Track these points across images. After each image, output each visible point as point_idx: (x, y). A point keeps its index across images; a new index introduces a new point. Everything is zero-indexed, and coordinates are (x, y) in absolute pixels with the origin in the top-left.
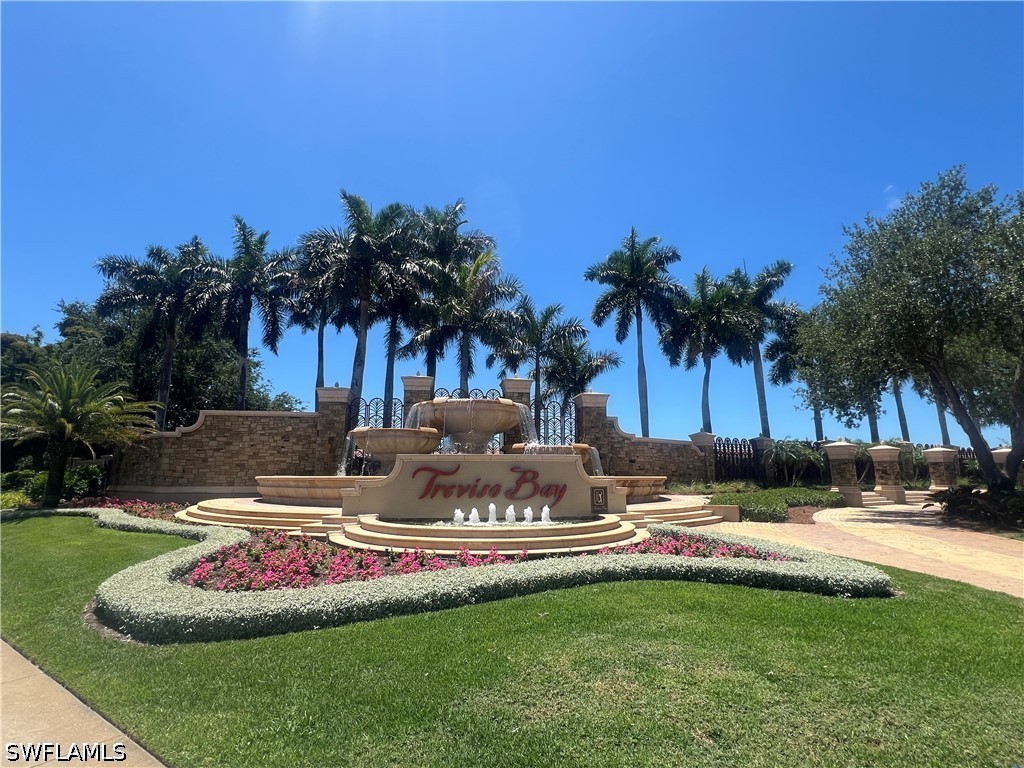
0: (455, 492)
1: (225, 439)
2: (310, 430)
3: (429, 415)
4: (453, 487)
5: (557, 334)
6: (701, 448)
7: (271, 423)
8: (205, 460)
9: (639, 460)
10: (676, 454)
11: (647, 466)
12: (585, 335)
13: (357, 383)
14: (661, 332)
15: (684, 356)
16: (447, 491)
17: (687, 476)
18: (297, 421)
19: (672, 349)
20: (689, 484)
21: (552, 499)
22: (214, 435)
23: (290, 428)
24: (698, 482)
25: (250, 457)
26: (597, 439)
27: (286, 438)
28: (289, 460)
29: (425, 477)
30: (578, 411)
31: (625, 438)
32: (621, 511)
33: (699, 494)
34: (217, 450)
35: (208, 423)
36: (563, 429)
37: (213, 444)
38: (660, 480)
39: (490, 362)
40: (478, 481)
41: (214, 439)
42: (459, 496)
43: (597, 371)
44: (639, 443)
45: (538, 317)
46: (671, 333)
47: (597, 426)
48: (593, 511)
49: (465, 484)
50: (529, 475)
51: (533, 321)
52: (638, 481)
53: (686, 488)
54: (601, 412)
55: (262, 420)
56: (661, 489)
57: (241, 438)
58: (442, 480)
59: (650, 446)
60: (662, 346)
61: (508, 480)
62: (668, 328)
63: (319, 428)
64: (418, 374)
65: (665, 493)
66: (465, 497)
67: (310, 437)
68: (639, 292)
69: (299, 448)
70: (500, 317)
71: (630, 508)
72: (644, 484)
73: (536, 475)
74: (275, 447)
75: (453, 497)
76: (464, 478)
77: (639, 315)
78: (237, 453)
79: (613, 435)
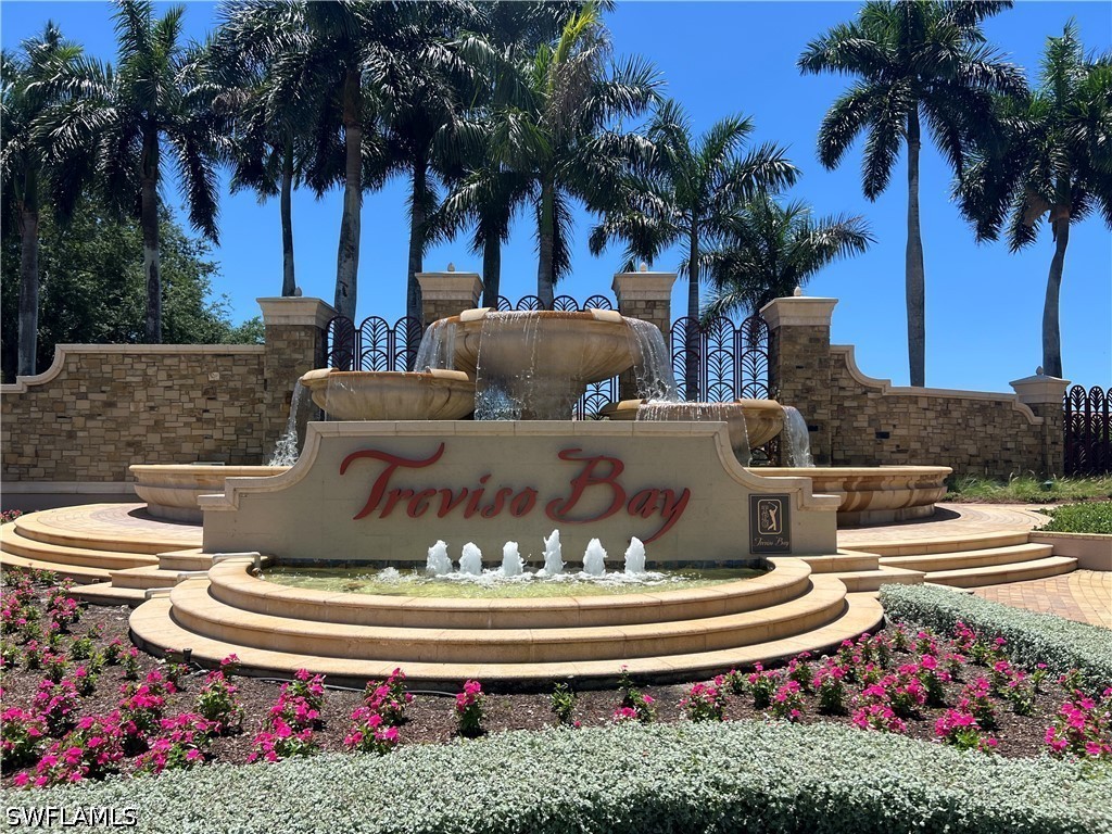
0: (435, 502)
1: (103, 397)
2: (253, 379)
3: (454, 345)
4: (430, 492)
5: (733, 180)
6: (1035, 409)
7: (183, 366)
8: (71, 435)
9: (898, 432)
10: (979, 420)
11: (914, 445)
12: (791, 180)
13: (347, 290)
14: (960, 171)
15: (1009, 221)
16: (417, 502)
17: (1001, 464)
18: (228, 362)
19: (982, 209)
20: (1004, 480)
21: (654, 520)
22: (83, 389)
23: (216, 376)
24: (1024, 474)
25: (151, 429)
26: (809, 390)
27: (210, 393)
28: (217, 434)
29: (367, 472)
30: (772, 334)
31: (868, 390)
32: (820, 550)
33: (1024, 501)
34: (91, 417)
35: (72, 368)
36: (737, 372)
37: (84, 405)
38: (935, 475)
39: (597, 242)
40: (485, 479)
41: (84, 396)
42: (441, 514)
43: (820, 256)
44: (899, 398)
45: (696, 146)
46: (983, 172)
47: (809, 366)
48: (755, 549)
49: (457, 488)
50: (602, 468)
51: (683, 154)
52: (881, 477)
53: (996, 490)
54: (819, 336)
55: (168, 361)
56: (934, 494)
57: (132, 394)
58: (404, 477)
59: (923, 404)
60: (960, 200)
61: (554, 478)
62: (976, 161)
63: (267, 374)
64: (450, 268)
65: (949, 500)
66: (457, 514)
67: (253, 391)
68: (915, 84)
69: (233, 412)
70: (614, 149)
71: (847, 539)
72: (894, 483)
73: (617, 466)
74: (191, 410)
75: (431, 515)
76: (455, 472)
77: (913, 136)
78: (126, 423)
79: (844, 383)
